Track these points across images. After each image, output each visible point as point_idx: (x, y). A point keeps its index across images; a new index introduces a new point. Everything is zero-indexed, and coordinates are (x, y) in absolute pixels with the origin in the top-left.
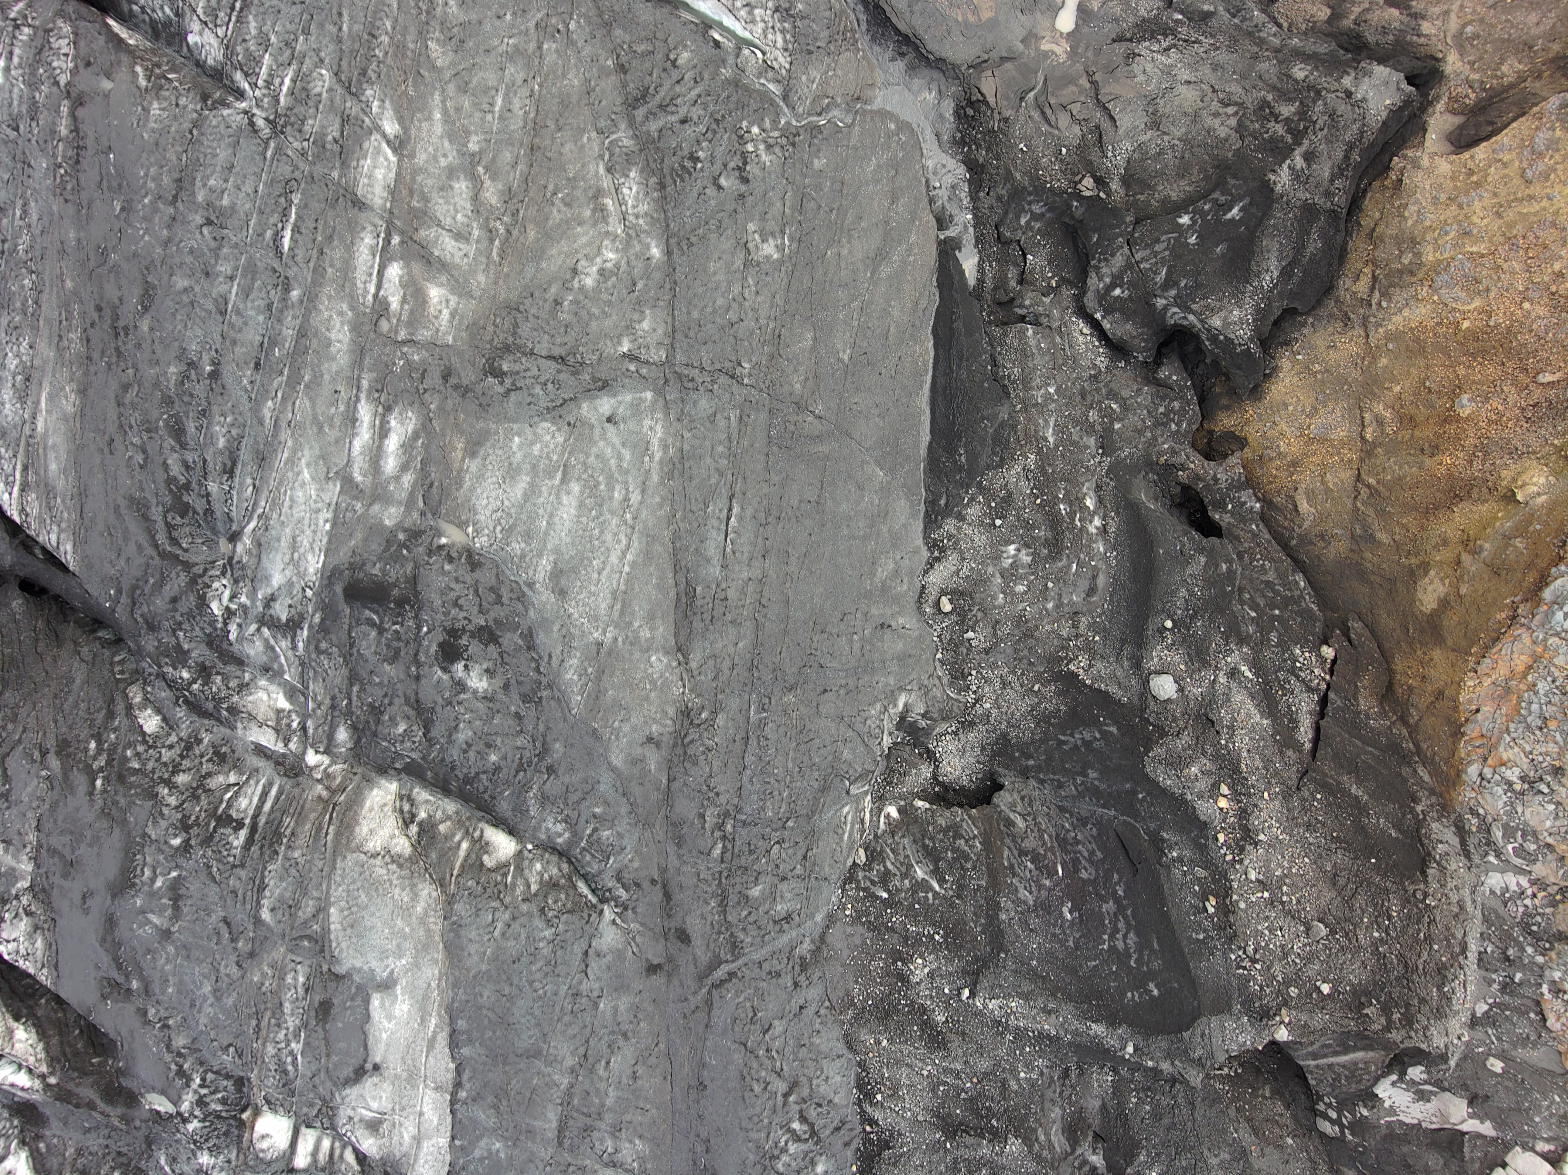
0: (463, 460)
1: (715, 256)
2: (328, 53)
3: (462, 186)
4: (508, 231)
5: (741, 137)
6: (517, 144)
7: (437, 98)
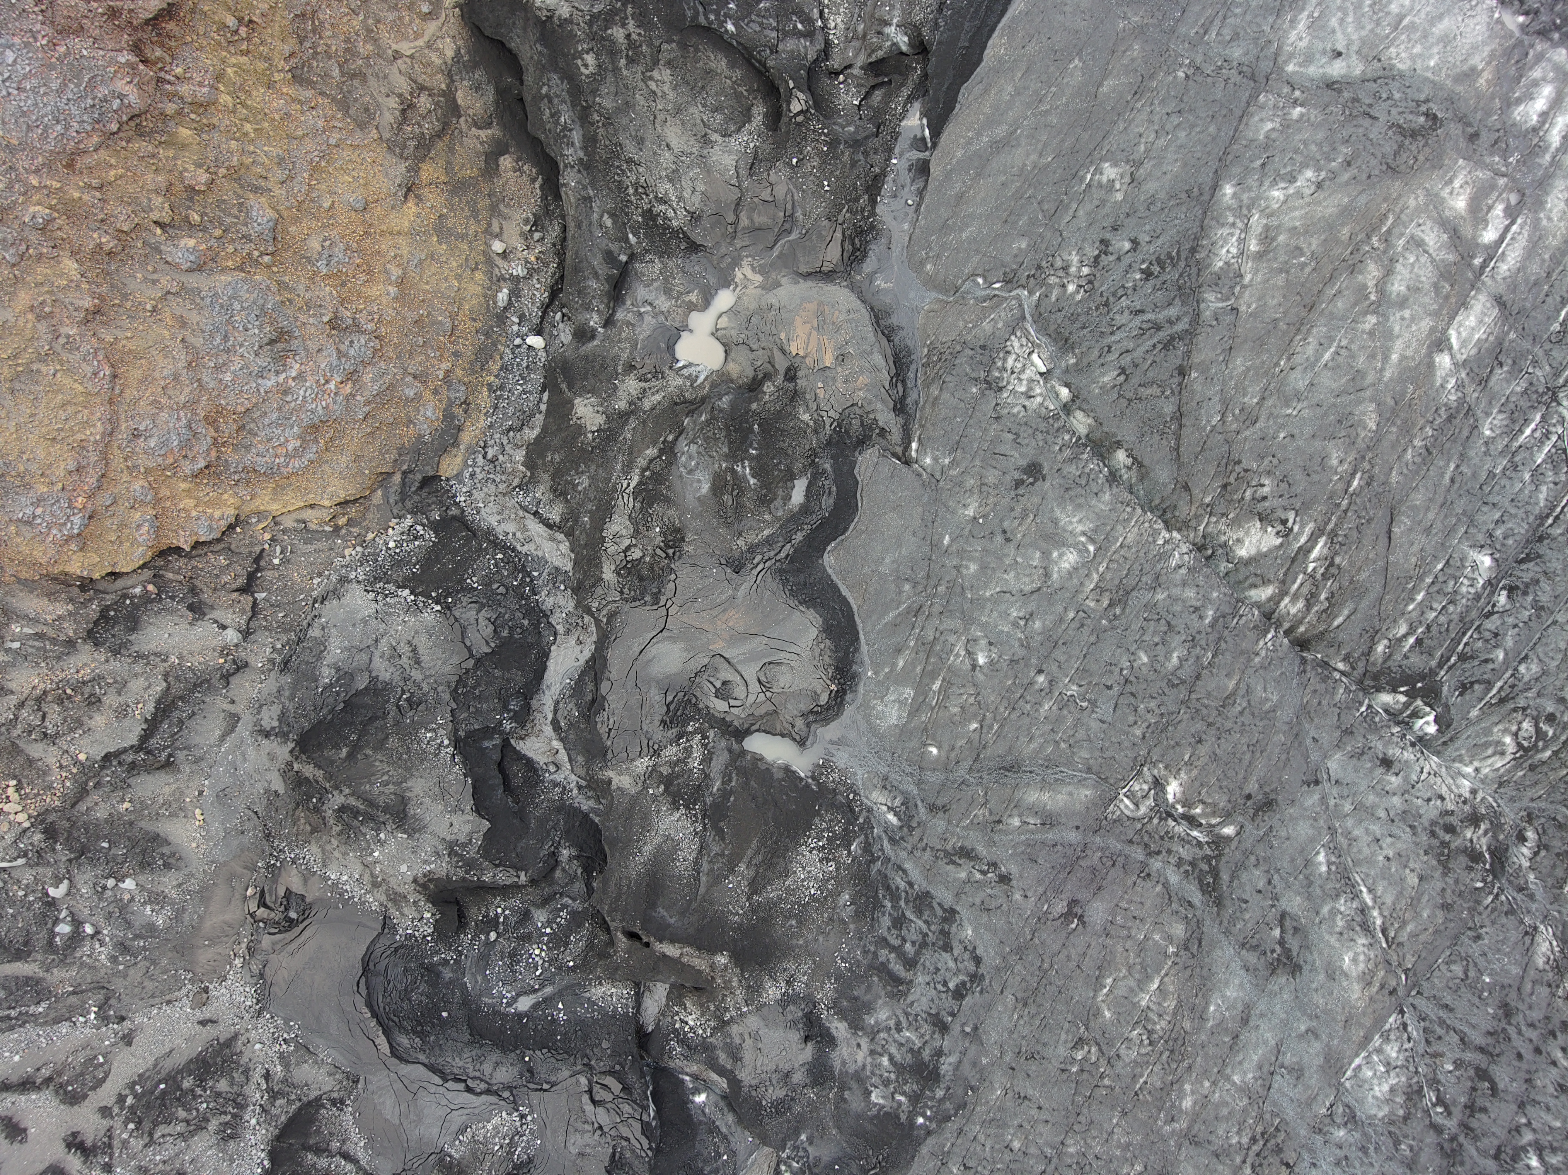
0: (1483, 70)
1: (1169, 176)
2: (1477, 449)
3: (1397, 287)
4: (1369, 237)
5: (1090, 282)
6: (1327, 312)
7: (1388, 374)
